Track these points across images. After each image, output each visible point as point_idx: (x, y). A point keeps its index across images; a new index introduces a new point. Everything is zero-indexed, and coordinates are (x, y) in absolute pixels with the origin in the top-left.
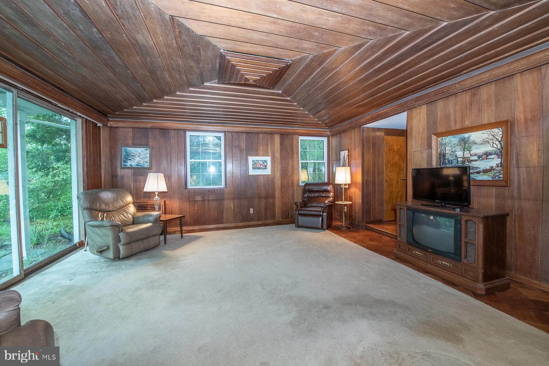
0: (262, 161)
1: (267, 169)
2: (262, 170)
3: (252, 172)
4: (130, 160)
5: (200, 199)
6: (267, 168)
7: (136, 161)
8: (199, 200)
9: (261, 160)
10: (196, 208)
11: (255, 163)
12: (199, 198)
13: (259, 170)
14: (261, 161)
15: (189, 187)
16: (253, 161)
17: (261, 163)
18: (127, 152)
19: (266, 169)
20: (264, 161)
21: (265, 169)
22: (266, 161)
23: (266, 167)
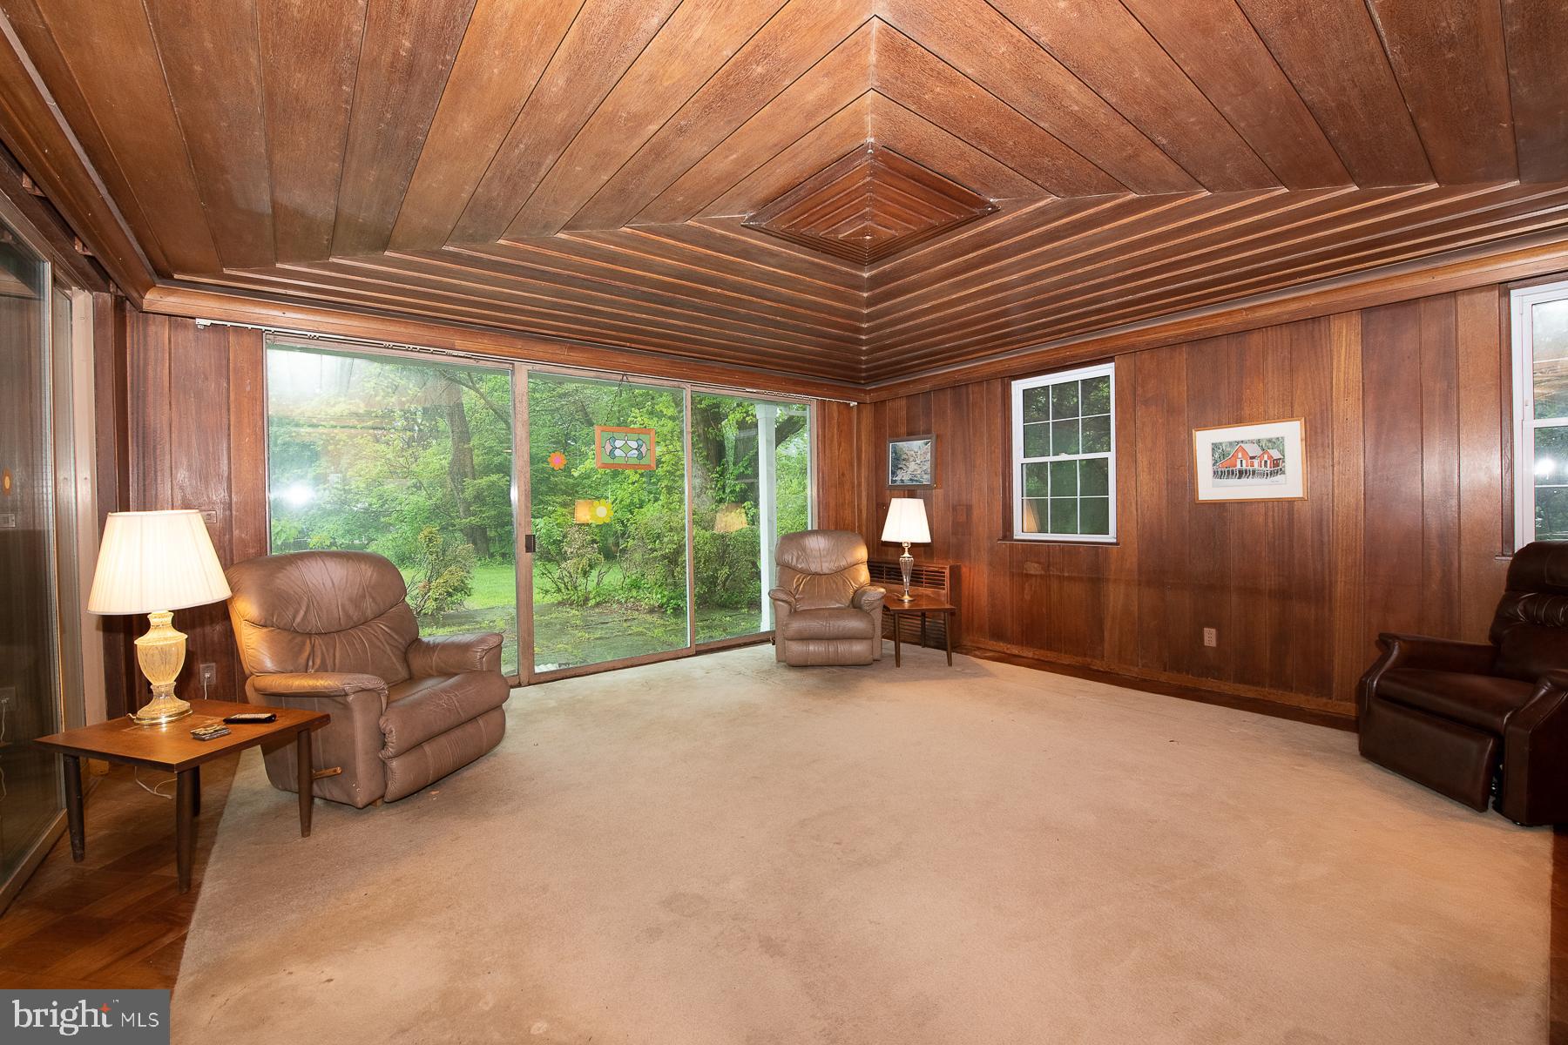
0: (1259, 441)
1: (1284, 473)
2: (1256, 480)
3: (1210, 488)
4: (901, 468)
5: (1037, 573)
6: (1286, 472)
7: (911, 469)
8: (1036, 576)
9: (1255, 437)
10: (1027, 597)
11: (1224, 455)
12: (1033, 568)
13: (1244, 480)
14: (1252, 442)
15: (1018, 534)
16: (1215, 447)
17: (1253, 450)
18: (896, 453)
19: (1279, 477)
20: (1270, 441)
21: (1272, 474)
22: (1276, 443)
23: (1277, 467)
